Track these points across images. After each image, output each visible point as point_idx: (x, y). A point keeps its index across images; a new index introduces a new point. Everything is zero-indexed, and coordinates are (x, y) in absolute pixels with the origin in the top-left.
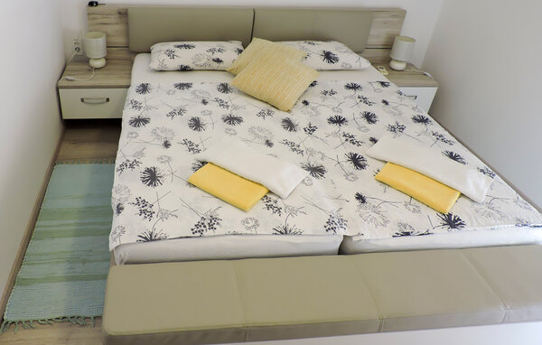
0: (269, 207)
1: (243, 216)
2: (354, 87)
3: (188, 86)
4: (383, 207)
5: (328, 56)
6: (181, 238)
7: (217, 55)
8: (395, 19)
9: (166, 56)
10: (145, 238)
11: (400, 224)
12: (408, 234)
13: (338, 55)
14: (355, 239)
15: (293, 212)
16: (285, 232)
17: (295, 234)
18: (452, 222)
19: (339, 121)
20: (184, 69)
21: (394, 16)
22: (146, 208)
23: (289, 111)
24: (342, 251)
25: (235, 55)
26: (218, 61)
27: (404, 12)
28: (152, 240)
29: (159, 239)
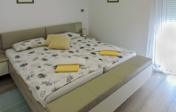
0: (82, 68)
1: (77, 73)
2: (80, 41)
3: (34, 52)
4: (106, 59)
5: (70, 35)
6: (65, 85)
7: (39, 42)
8: (80, 25)
9: (22, 46)
10: (54, 90)
11: (112, 61)
12: (114, 62)
13: (72, 34)
14: (106, 68)
15: (89, 67)
16: (91, 72)
17: (93, 71)
18: (120, 57)
19: (82, 48)
20: (29, 48)
21: (79, 24)
22: (47, 83)
23: (68, 49)
24: (104, 72)
25: (44, 41)
26: (40, 43)
27: (81, 23)
28: (57, 90)
29: (59, 88)
